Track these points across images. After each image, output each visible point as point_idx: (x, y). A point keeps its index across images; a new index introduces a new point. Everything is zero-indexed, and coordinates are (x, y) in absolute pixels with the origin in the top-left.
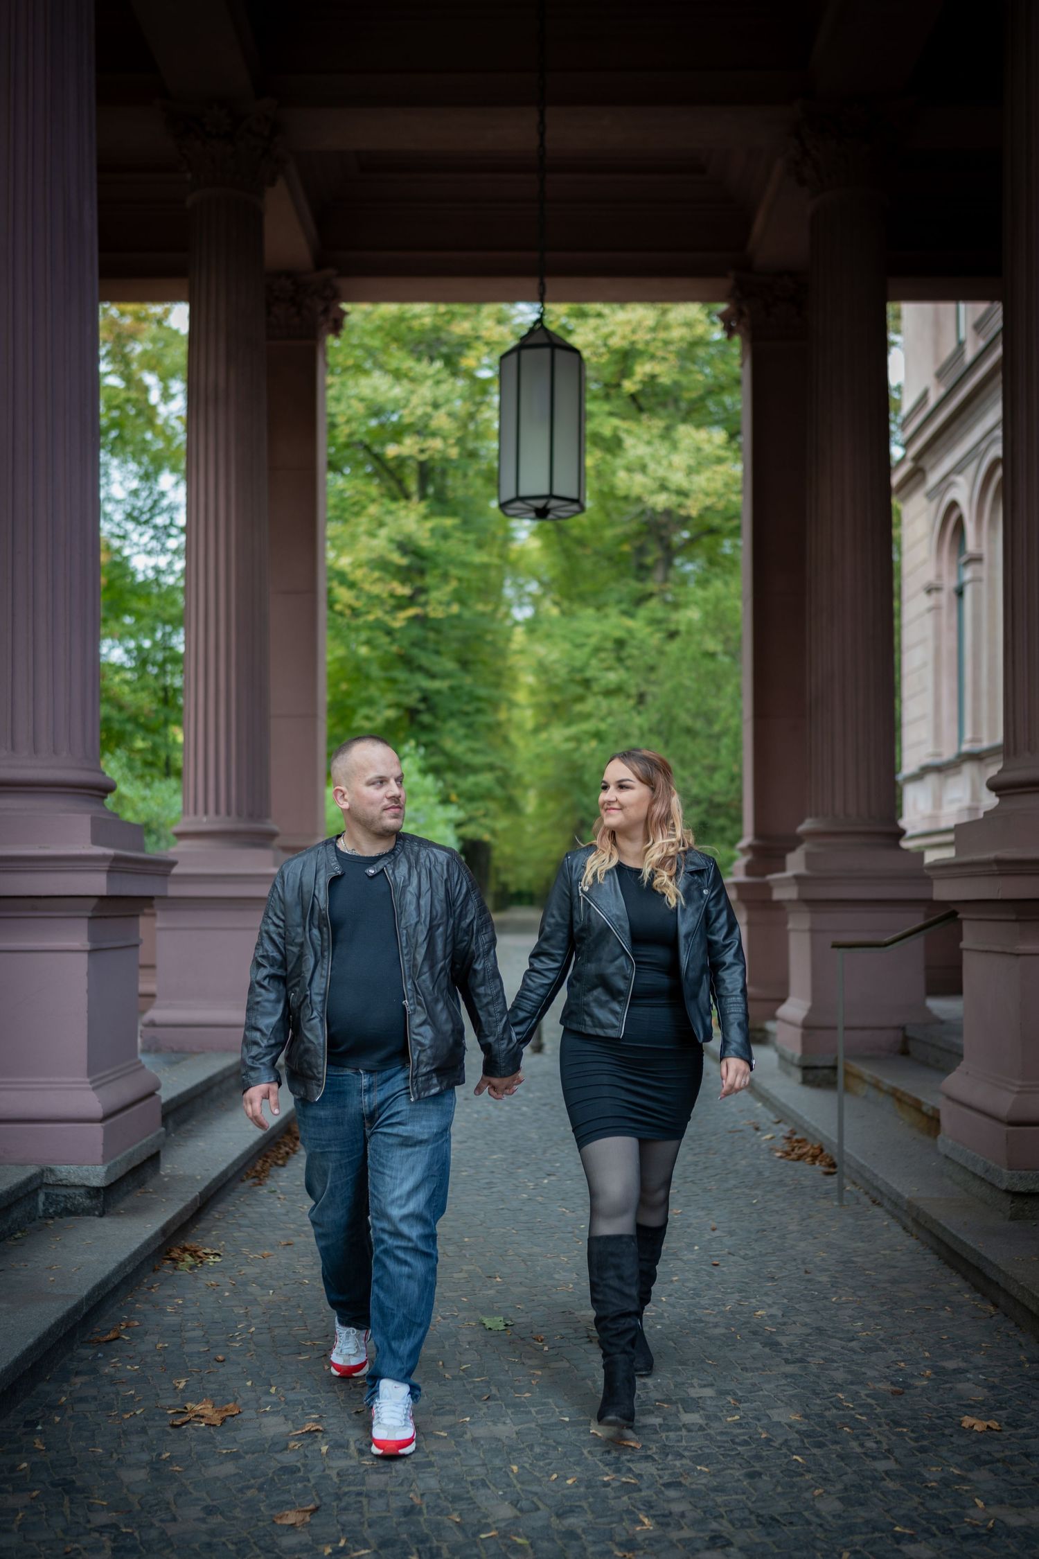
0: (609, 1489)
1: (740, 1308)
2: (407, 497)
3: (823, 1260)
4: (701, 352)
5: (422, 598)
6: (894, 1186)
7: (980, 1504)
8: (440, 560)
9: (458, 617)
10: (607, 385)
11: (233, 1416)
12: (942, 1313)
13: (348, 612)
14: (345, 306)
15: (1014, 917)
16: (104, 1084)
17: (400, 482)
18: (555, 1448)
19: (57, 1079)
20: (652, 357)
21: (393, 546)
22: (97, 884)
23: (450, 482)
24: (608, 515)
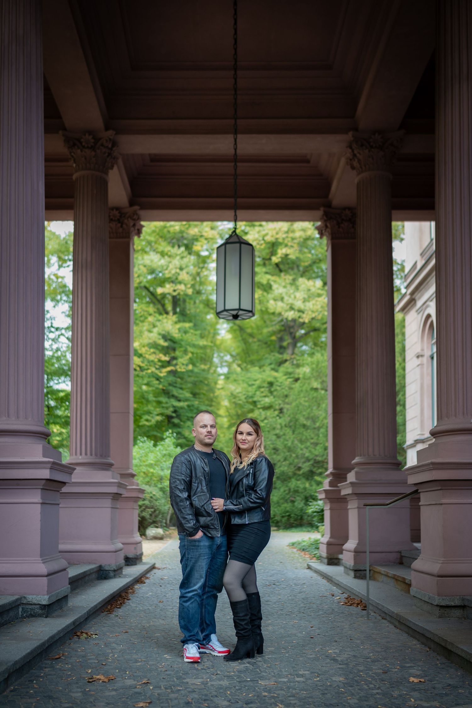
0: (266, 698)
1: (321, 650)
2: (167, 313)
3: (359, 636)
4: (309, 243)
5: (174, 362)
6: (391, 609)
7: (413, 700)
8: (183, 343)
9: (192, 371)
10: (264, 259)
11: (112, 680)
12: (407, 651)
13: (138, 369)
14: (143, 223)
15: (440, 488)
16: (47, 562)
17: (163, 306)
18: (244, 687)
19: (27, 559)
20: (286, 246)
21: (160, 337)
22: (45, 474)
23: (188, 306)
24: (265, 322)
